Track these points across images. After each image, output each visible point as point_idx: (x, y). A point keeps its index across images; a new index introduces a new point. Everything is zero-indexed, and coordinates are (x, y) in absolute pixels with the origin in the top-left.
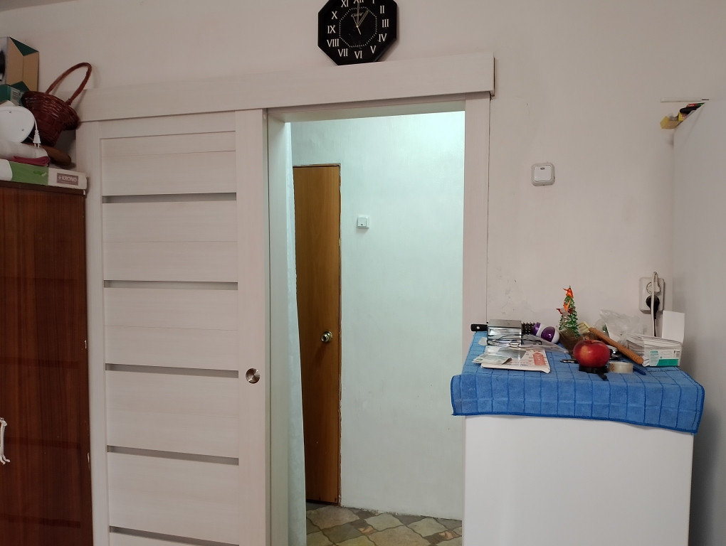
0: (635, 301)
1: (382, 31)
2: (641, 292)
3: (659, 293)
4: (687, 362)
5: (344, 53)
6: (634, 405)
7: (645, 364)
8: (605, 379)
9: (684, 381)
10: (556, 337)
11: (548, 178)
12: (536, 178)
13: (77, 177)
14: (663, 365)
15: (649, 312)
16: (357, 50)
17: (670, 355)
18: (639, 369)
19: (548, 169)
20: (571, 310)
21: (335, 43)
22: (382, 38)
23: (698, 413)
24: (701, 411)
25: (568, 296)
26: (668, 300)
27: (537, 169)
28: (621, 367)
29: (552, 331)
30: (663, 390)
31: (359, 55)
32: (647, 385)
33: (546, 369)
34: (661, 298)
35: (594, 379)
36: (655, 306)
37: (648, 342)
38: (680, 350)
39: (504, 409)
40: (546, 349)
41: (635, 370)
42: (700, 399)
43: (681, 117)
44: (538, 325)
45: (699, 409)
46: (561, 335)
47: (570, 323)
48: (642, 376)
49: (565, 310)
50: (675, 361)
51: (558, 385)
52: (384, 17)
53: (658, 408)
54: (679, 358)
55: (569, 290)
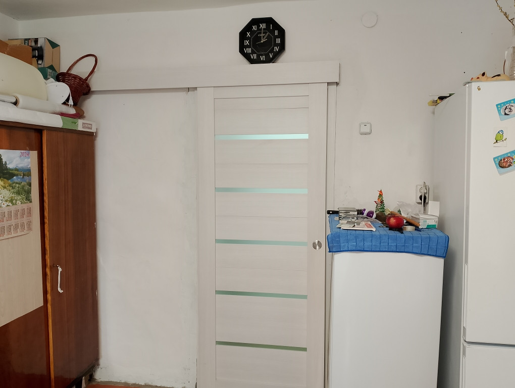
0: (414, 198)
1: (277, 45)
2: (416, 193)
3: (426, 193)
4: (441, 226)
5: (254, 56)
6: (416, 245)
7: (420, 227)
8: (402, 233)
9: (439, 233)
10: (374, 216)
11: (368, 131)
12: (362, 131)
13: (91, 125)
14: (429, 227)
15: (421, 203)
16: (262, 55)
17: (432, 222)
18: (417, 228)
19: (368, 126)
20: (382, 202)
21: (249, 50)
22: (276, 49)
23: (446, 248)
24: (447, 247)
25: (380, 195)
26: (430, 197)
27: (363, 125)
28: (409, 228)
29: (372, 213)
30: (430, 238)
31: (263, 58)
32: (422, 236)
33: (374, 229)
34: (427, 196)
35: (398, 234)
36: (424, 200)
37: (422, 216)
38: (437, 220)
39: (354, 248)
40: (371, 221)
41: (416, 230)
42: (447, 242)
43: (439, 101)
44: (365, 210)
45: (446, 246)
46: (377, 215)
47: (382, 209)
48: (420, 232)
49: (379, 202)
50: (435, 225)
51: (380, 236)
52: (277, 37)
53: (427, 246)
54: (437, 224)
55: (381, 191)
